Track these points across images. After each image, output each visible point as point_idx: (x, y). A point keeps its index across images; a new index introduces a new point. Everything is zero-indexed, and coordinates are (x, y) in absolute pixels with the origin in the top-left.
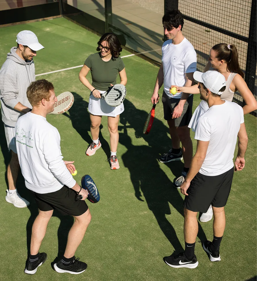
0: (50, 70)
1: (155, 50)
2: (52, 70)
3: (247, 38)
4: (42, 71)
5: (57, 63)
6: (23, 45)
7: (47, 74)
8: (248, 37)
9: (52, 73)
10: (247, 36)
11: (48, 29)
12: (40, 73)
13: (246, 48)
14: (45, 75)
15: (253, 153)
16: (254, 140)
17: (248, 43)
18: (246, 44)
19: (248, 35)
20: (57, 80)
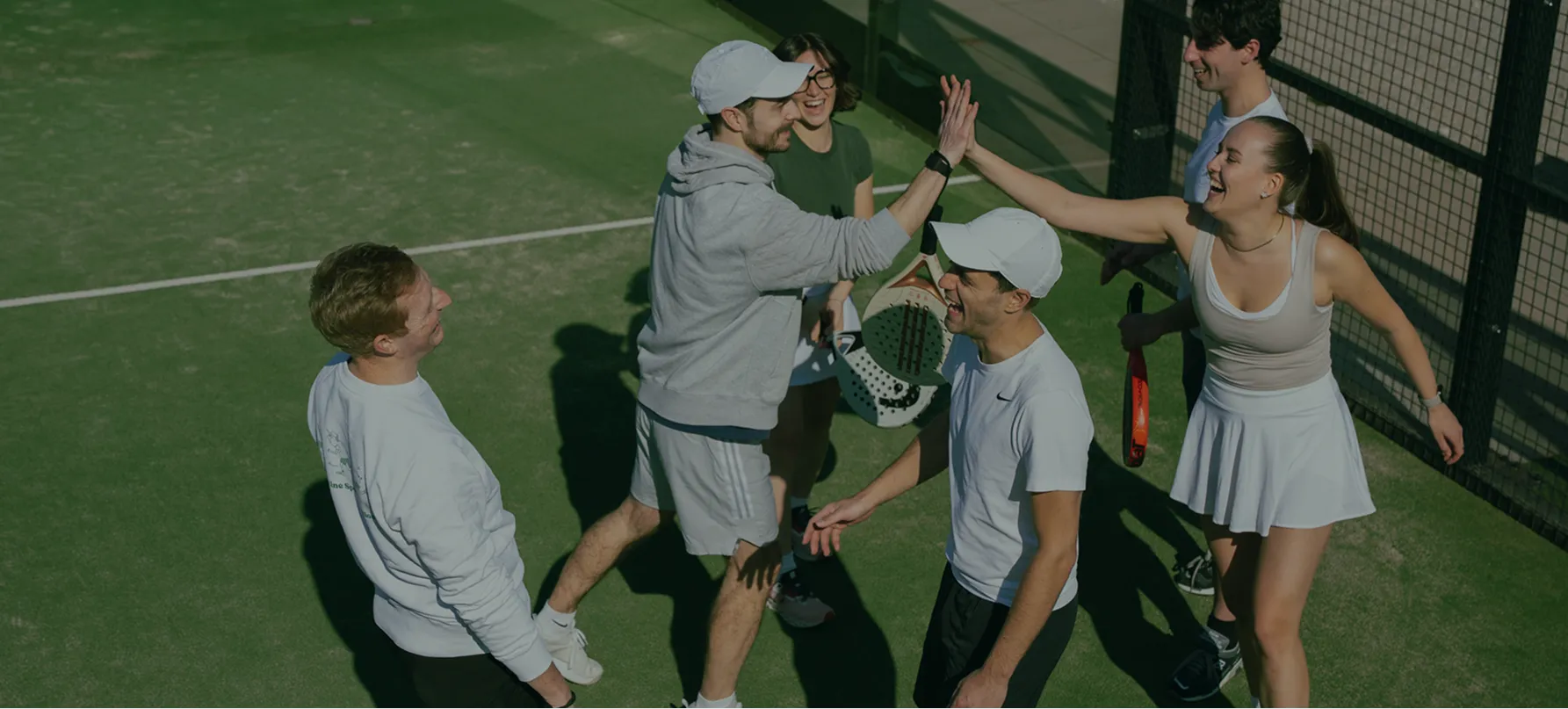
0: (601, 216)
1: (1078, 166)
2: (613, 217)
3: (1480, 155)
4: (567, 215)
5: (635, 187)
6: (736, 107)
7: (588, 233)
8: (1484, 153)
9: (609, 231)
10: (1481, 148)
11: (618, 38)
12: (559, 227)
13: (1473, 198)
14: (579, 235)
15: (1468, 675)
16: (1479, 617)
17: (1480, 180)
18: (1475, 181)
19: (1486, 147)
20: (625, 264)
